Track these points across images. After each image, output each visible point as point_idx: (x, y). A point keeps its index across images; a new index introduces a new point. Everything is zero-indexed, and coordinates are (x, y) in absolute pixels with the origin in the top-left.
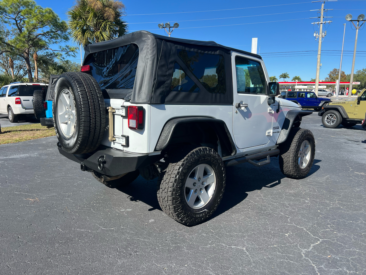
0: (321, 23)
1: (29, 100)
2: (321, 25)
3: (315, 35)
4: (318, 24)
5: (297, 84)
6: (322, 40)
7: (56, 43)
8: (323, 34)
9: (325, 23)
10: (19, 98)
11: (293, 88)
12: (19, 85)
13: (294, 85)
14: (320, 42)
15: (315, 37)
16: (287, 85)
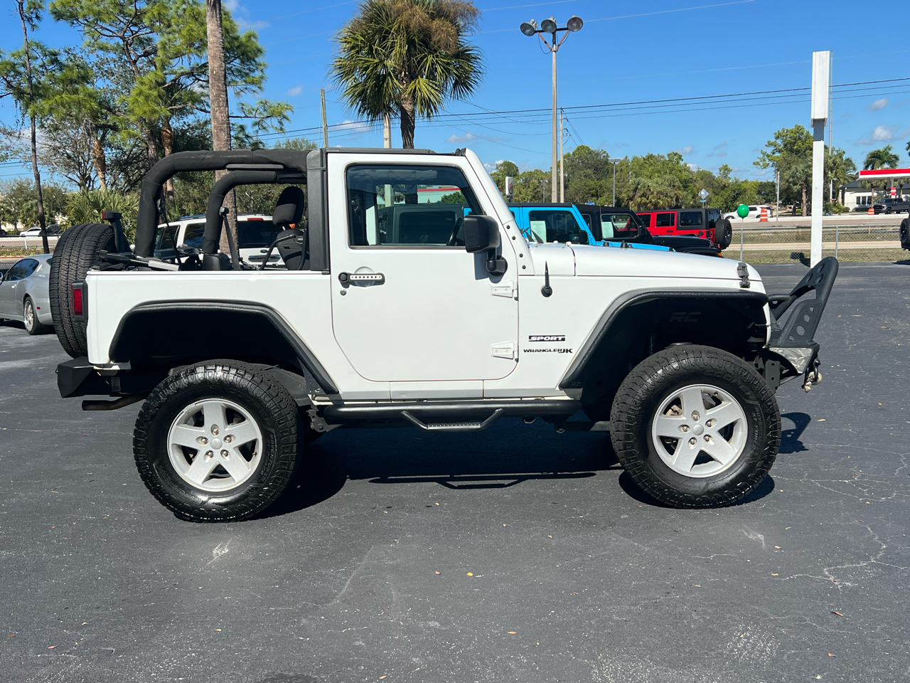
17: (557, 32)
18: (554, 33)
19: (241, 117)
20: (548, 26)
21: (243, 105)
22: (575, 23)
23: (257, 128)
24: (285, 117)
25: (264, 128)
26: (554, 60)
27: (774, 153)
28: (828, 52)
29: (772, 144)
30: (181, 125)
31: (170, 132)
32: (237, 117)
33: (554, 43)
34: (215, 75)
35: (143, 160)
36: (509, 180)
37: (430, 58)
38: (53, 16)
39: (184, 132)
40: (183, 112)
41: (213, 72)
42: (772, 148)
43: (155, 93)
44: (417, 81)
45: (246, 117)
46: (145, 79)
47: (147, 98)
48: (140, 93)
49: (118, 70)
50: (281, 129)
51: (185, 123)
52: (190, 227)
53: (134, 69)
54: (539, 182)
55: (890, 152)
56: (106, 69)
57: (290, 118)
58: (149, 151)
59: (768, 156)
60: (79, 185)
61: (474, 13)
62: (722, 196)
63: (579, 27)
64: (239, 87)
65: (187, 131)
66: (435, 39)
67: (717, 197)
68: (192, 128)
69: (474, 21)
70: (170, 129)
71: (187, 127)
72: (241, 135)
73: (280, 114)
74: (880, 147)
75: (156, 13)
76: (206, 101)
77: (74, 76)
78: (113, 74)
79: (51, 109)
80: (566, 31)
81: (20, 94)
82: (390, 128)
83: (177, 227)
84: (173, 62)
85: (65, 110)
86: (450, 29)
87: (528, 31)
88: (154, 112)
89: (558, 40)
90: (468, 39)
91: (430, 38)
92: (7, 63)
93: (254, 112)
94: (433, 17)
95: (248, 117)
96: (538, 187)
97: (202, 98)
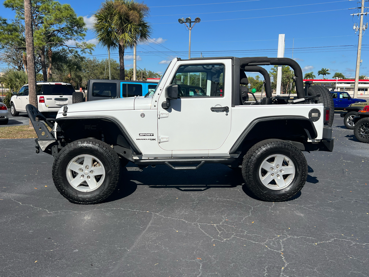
0: (362, 15)
1: (52, 99)
2: (362, 16)
3: (355, 27)
4: (358, 15)
5: (337, 82)
6: (363, 33)
7: (71, 39)
8: (364, 26)
9: (366, 14)
10: (43, 97)
11: (334, 86)
12: (43, 85)
13: (334, 83)
14: (360, 35)
15: (355, 30)
16: (326, 83)
17: (191, 23)
18: (190, 23)
20: (188, 20)
22: (198, 20)
24: (92, 49)
25: (85, 52)
26: (190, 33)
27: (273, 72)
28: (284, 34)
29: (273, 69)
32: (75, 48)
33: (190, 27)
34: (27, 23)
36: (183, 77)
37: (129, 25)
38: (5, 6)
42: (273, 71)
44: (124, 34)
45: (78, 48)
50: (91, 53)
53: (36, 28)
54: (194, 78)
55: (312, 74)
57: (94, 50)
59: (271, 73)
60: (18, 70)
61: (147, 9)
62: (256, 86)
63: (199, 22)
66: (131, 18)
67: (254, 86)
69: (147, 12)
70: (51, 51)
73: (90, 48)
74: (309, 72)
75: (44, 7)
77: (11, 29)
80: (195, 23)
82: (136, 55)
86: (137, 14)
87: (181, 22)
89: (192, 26)
90: (146, 19)
91: (129, 18)
93: (81, 46)
94: (131, 9)
96: (194, 80)
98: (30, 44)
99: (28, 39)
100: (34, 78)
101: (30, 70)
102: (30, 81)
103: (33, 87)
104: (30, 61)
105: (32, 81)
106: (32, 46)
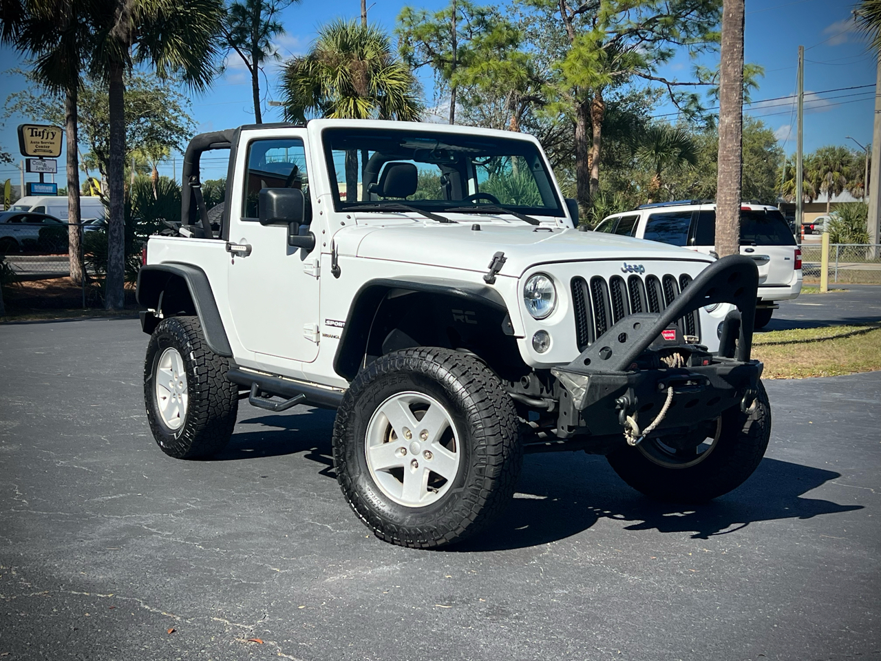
19: (695, 84)
21: (699, 68)
23: (713, 97)
30: (613, 96)
31: (601, 105)
32: (690, 84)
35: (563, 141)
39: (615, 105)
40: (618, 80)
41: (728, 15)
43: (596, 56)
45: (701, 83)
46: (585, 40)
47: (586, 63)
48: (580, 57)
49: (544, 32)
51: (617, 94)
52: (652, 219)
53: (568, 28)
56: (530, 31)
57: (757, 83)
58: (577, 129)
64: (696, 45)
65: (618, 104)
68: (625, 101)
70: (602, 102)
71: (619, 99)
72: (693, 108)
76: (652, 64)
77: (504, 38)
78: (537, 36)
79: (476, 78)
81: (440, 62)
83: (635, 217)
84: (619, 16)
85: (490, 80)
88: (594, 79)
92: (431, 26)
93: (712, 78)
95: (703, 84)
97: (648, 62)
98: (735, 81)
99: (729, 69)
100: (738, 189)
101: (728, 165)
102: (726, 200)
103: (733, 218)
104: (729, 137)
105: (730, 200)
106: (738, 88)
